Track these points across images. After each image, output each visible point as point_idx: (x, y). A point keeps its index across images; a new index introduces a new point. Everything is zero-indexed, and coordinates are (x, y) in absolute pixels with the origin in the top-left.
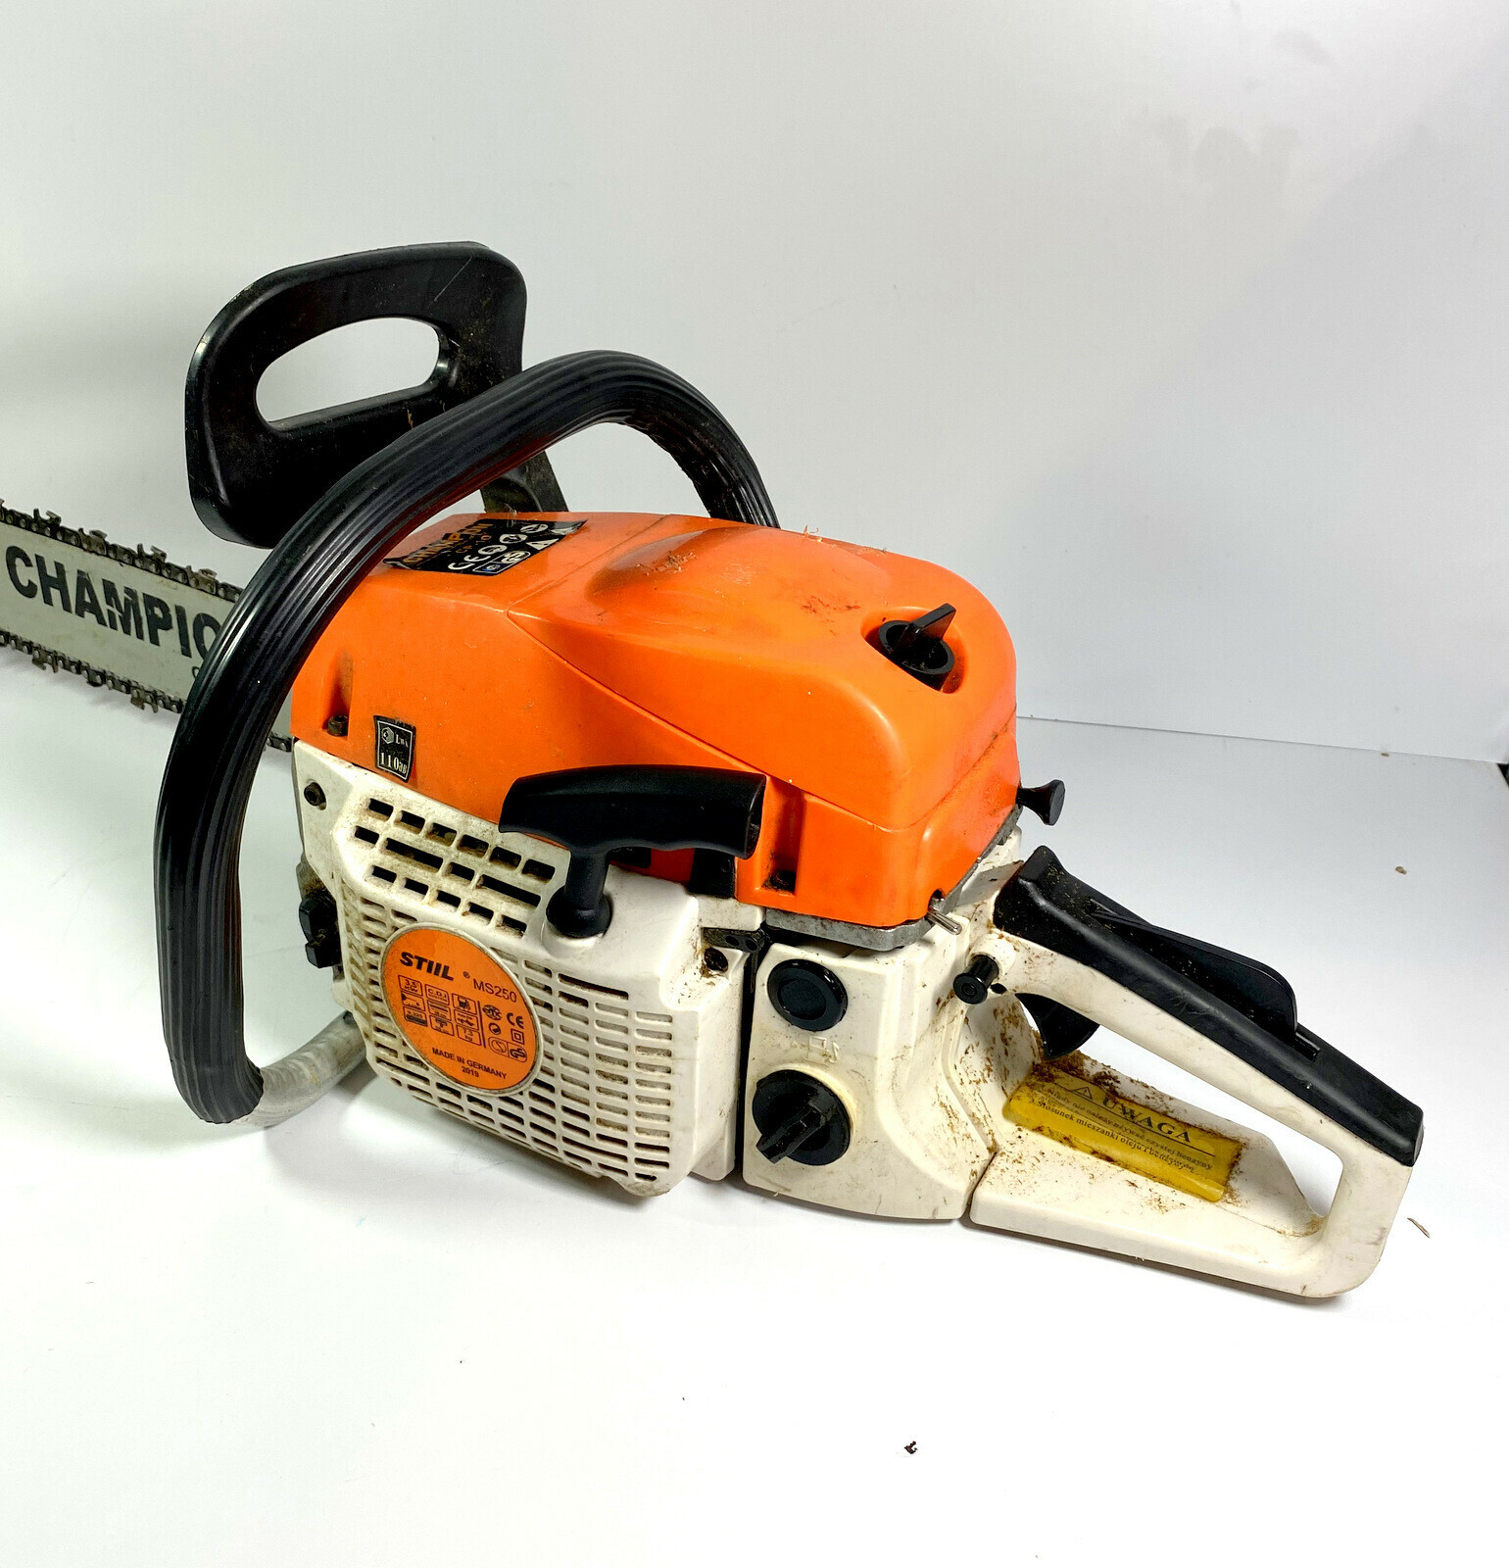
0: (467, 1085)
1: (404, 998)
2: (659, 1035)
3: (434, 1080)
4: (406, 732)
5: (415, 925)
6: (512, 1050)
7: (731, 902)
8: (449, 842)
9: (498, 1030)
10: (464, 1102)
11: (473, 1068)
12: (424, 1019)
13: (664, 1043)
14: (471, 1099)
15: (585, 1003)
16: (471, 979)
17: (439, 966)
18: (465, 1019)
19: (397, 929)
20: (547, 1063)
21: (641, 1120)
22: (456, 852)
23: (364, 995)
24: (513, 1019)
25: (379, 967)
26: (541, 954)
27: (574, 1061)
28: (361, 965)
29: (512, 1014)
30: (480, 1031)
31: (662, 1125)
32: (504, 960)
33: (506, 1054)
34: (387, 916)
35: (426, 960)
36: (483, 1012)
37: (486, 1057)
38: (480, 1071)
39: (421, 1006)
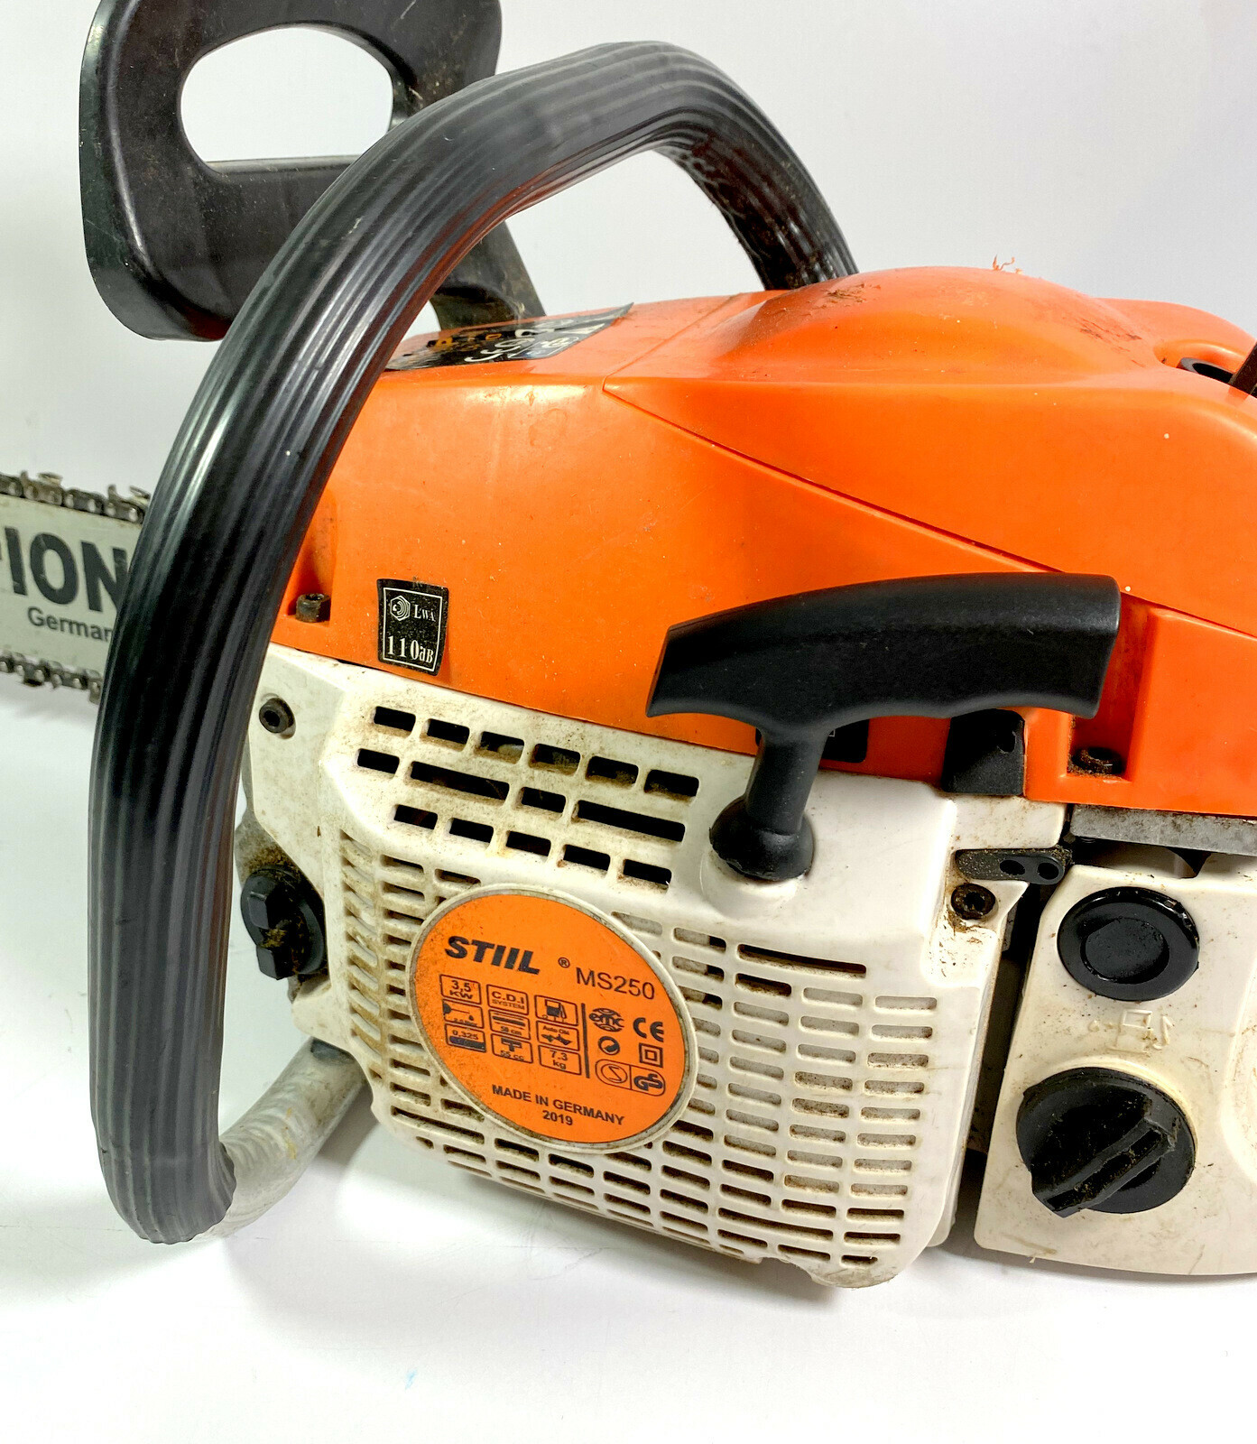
0: (550, 1138)
1: (447, 1010)
2: (908, 1032)
3: (491, 1136)
4: (432, 599)
5: (476, 889)
6: (637, 1079)
7: (1016, 802)
8: (514, 758)
9: (615, 1048)
10: (543, 1167)
11: (563, 1113)
12: (481, 1040)
13: (918, 1045)
14: (555, 1160)
15: (784, 990)
16: (572, 971)
17: (514, 952)
18: (556, 1035)
19: (441, 900)
20: (704, 1095)
21: (862, 1172)
22: (529, 771)
23: (375, 1012)
24: (644, 1028)
25: (408, 965)
26: (707, 917)
27: (755, 1087)
28: (373, 964)
29: (643, 1020)
30: (582, 1053)
31: (898, 1177)
32: (634, 932)
33: (627, 1085)
34: (428, 880)
35: (491, 946)
36: (589, 1022)
37: (587, 1092)
38: (576, 1116)
39: (477, 1021)
